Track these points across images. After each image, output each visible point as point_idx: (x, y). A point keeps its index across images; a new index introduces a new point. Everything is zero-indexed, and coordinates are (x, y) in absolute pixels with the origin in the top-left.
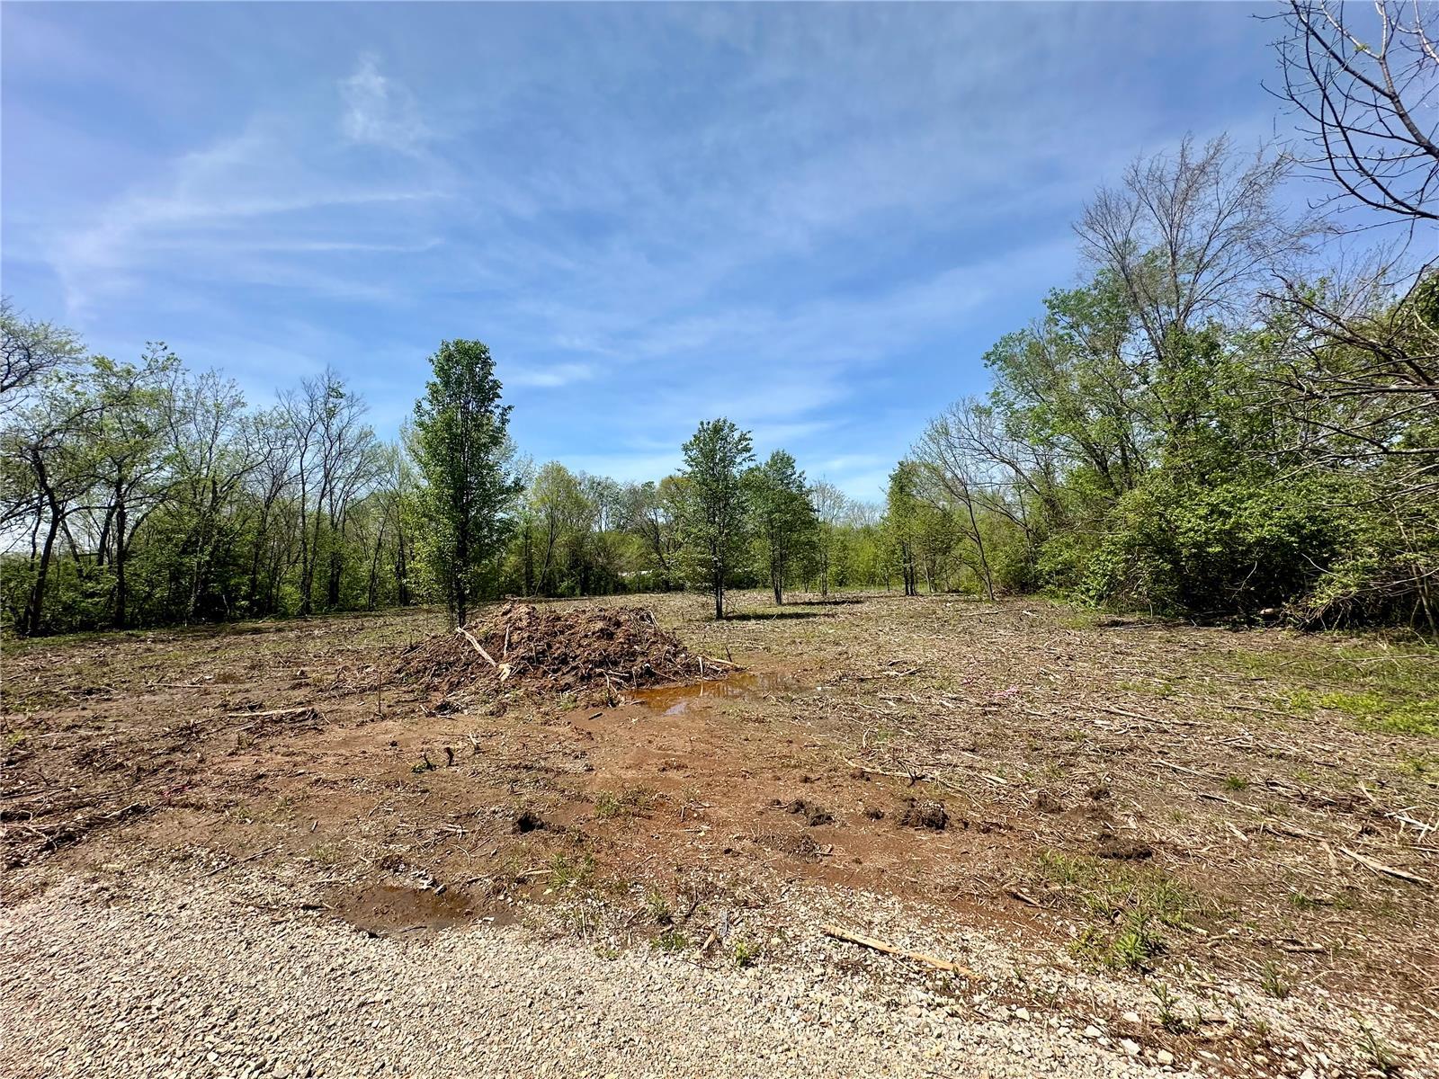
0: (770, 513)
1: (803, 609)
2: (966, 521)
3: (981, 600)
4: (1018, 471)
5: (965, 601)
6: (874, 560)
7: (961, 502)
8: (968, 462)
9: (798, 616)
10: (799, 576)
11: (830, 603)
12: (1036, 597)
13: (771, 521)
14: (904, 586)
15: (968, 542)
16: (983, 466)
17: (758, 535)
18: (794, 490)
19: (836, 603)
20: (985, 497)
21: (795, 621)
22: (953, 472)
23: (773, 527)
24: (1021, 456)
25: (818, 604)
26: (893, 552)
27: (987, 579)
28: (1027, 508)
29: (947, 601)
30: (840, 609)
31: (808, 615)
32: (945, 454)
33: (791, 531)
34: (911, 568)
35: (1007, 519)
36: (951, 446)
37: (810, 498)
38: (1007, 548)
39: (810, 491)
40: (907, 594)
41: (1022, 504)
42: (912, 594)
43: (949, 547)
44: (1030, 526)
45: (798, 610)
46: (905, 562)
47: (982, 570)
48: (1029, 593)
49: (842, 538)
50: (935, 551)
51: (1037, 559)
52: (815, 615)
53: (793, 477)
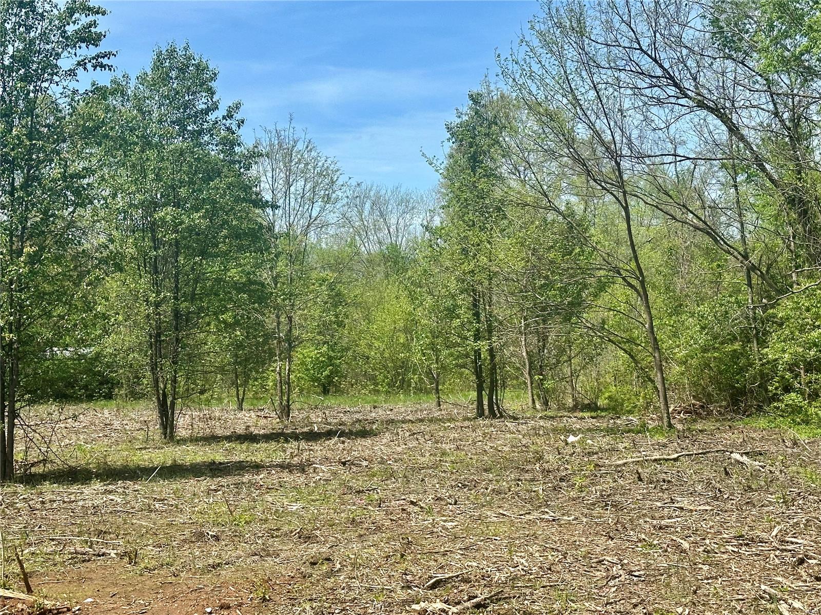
0: (152, 206)
1: (229, 451)
2: (618, 243)
3: (643, 429)
4: (733, 129)
5: (610, 431)
6: (406, 330)
7: (609, 198)
8: (627, 104)
9: (215, 469)
10: (222, 370)
11: (296, 437)
12: (762, 422)
13: (153, 227)
14: (473, 395)
15: (619, 292)
16: (658, 114)
17: (115, 263)
18: (214, 151)
19: (312, 436)
20: (660, 189)
21: (206, 483)
22: (591, 126)
23: (157, 243)
24: (742, 96)
25: (268, 438)
26: (451, 313)
27: (658, 379)
28: (750, 216)
29: (570, 431)
30: (319, 449)
31: (241, 467)
32: (576, 82)
33: (203, 254)
34: (491, 351)
35: (708, 240)
36: (589, 63)
37: (253, 171)
38: (704, 308)
39: (254, 155)
40: (480, 413)
41: (740, 207)
42: (493, 415)
43: (577, 304)
44: (754, 259)
45: (217, 454)
46: (477, 337)
47: (647, 358)
48: (747, 413)
49: (331, 276)
50: (545, 313)
51: (766, 333)
52: (257, 467)
53: (212, 117)
